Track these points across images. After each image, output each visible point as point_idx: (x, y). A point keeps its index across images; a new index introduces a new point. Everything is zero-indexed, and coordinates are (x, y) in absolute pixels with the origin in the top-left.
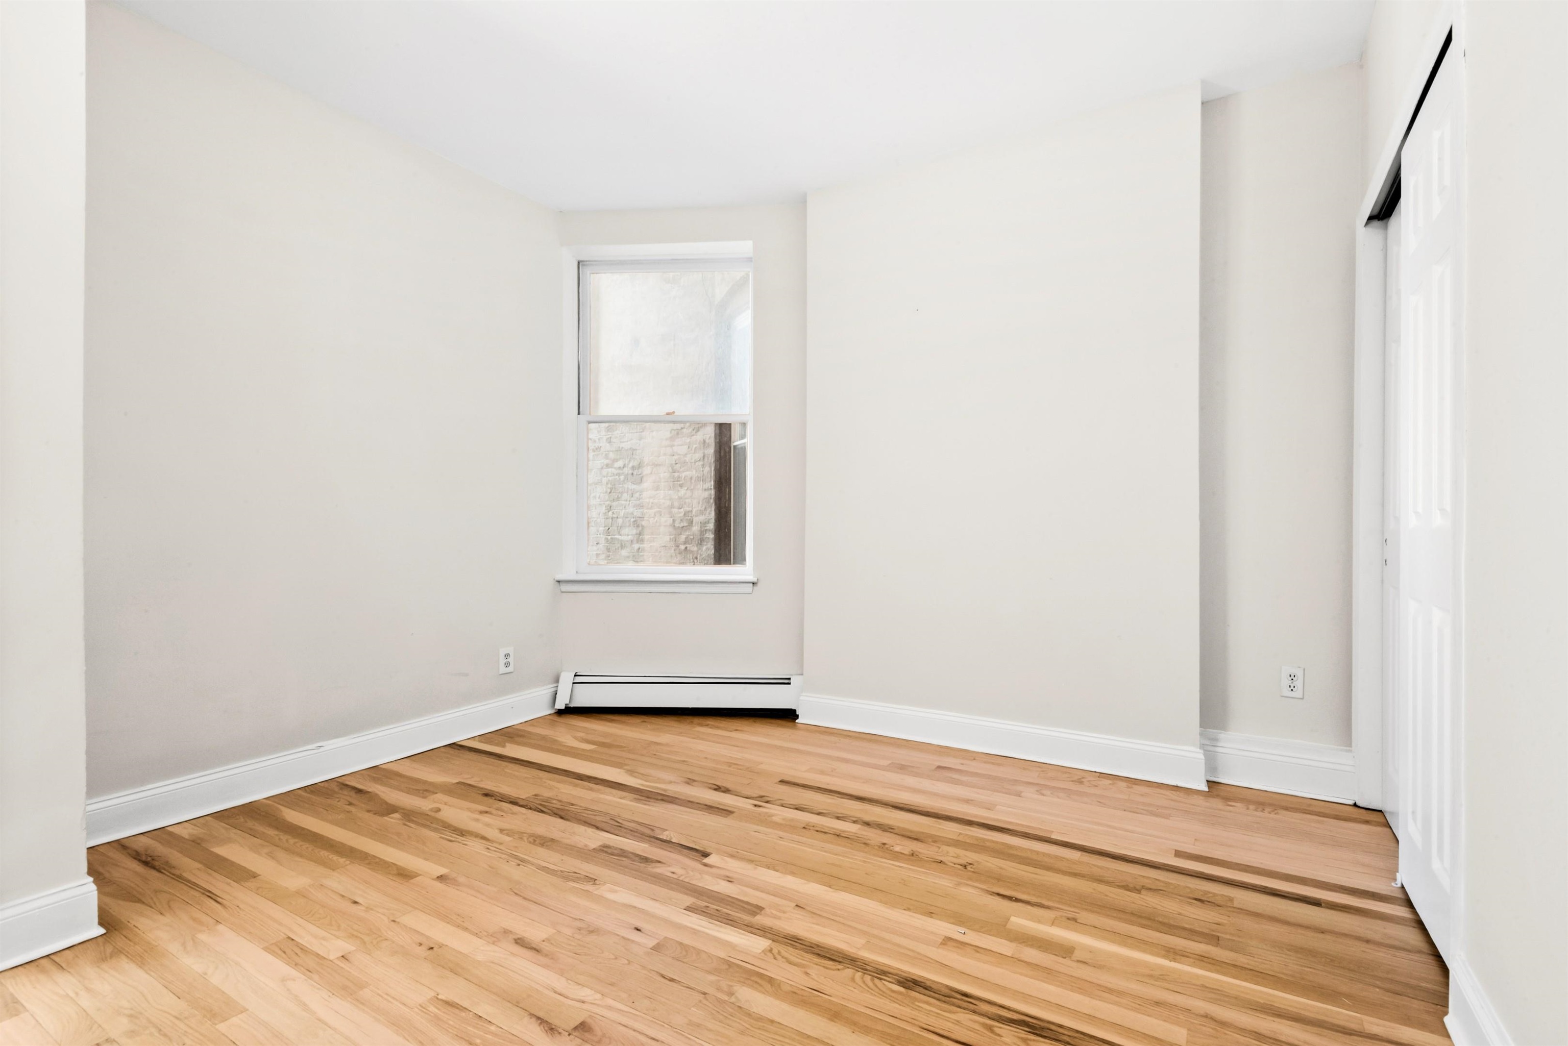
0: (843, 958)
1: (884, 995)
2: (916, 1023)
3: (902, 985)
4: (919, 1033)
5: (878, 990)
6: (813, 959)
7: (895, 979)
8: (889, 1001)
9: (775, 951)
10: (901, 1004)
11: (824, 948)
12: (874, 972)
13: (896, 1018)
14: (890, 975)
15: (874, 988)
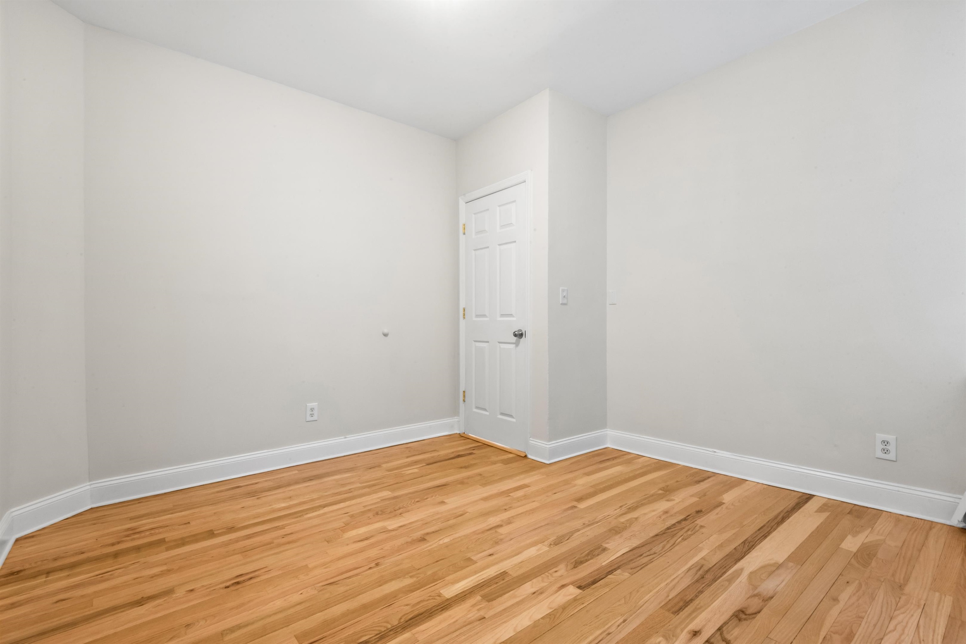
0: (409, 625)
1: (363, 631)
2: (330, 637)
3: (364, 642)
4: (323, 635)
5: (369, 629)
6: (419, 611)
7: (372, 641)
8: (356, 632)
9: (437, 598)
10: (349, 636)
11: (425, 619)
12: (385, 634)
13: (342, 630)
14: (377, 640)
15: (374, 628)
